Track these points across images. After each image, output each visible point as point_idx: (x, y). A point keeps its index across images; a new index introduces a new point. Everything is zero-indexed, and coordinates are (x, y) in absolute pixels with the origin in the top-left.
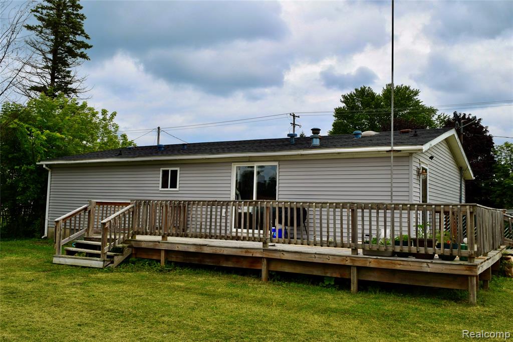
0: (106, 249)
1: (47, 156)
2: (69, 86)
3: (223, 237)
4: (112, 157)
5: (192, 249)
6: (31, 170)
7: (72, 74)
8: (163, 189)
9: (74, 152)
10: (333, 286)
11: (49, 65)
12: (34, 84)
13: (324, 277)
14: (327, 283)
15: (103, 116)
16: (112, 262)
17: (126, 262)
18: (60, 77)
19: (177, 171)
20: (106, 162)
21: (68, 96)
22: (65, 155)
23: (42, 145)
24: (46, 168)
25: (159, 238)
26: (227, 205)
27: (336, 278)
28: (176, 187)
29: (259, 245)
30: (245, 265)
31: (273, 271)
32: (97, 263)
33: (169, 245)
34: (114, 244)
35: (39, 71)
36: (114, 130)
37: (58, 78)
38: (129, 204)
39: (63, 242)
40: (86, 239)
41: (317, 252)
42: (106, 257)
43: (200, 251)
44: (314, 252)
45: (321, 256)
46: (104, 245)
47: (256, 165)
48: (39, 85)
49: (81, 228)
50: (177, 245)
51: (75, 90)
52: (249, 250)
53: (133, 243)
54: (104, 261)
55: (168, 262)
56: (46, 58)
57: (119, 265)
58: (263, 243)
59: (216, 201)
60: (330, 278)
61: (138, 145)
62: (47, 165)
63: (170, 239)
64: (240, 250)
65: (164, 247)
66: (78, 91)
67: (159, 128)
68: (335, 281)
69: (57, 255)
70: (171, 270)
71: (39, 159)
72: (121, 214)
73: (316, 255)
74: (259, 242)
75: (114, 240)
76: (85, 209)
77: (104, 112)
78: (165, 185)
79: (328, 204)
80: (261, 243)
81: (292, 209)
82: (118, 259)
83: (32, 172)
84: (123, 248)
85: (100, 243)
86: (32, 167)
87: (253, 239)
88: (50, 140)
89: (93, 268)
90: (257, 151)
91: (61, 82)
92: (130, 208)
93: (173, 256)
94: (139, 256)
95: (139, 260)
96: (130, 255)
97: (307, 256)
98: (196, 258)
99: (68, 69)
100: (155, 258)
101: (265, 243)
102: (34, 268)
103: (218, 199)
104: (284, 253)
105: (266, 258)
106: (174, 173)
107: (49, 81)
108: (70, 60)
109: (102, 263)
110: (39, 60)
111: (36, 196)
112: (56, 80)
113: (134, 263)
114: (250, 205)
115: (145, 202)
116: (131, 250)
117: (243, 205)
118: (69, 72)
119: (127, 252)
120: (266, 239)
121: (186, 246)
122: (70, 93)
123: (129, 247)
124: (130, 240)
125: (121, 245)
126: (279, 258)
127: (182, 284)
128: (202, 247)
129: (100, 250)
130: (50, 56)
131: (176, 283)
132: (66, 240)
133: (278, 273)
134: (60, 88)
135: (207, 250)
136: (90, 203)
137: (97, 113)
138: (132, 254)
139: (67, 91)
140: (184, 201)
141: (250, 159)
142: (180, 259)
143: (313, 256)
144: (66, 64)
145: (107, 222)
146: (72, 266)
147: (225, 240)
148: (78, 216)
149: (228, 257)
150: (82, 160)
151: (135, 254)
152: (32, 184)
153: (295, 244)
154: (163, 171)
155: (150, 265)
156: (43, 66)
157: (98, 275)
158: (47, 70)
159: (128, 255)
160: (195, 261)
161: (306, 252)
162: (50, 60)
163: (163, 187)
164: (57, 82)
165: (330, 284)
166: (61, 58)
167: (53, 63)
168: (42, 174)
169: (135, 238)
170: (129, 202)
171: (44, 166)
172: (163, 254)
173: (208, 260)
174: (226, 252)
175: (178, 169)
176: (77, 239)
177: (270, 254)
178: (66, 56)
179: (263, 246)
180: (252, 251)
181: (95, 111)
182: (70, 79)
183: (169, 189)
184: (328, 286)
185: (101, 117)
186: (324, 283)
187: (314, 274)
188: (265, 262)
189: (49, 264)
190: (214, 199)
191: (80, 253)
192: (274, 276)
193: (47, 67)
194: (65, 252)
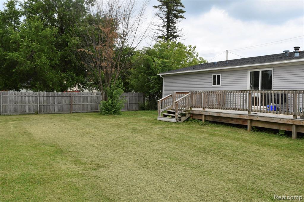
0: (177, 114)
1: (163, 71)
2: (176, 34)
3: (229, 108)
4: (190, 70)
5: (216, 115)
6: (155, 78)
7: (176, 28)
8: (214, 85)
9: (175, 68)
10: (285, 135)
11: (166, 25)
12: (159, 35)
13: (279, 130)
14: (281, 133)
15: (190, 49)
16: (181, 120)
17: (187, 120)
18: (171, 30)
19: (220, 75)
20: (186, 73)
21: (175, 39)
22: (170, 70)
23: (159, 65)
24: (162, 77)
25: (201, 109)
26: (231, 92)
27: (285, 131)
28: (220, 84)
29: (247, 113)
30: (240, 123)
31: (253, 126)
32: (174, 120)
33: (206, 112)
34: (181, 112)
35: (161, 28)
36: (196, 55)
37: (170, 30)
38: (188, 93)
39: (162, 111)
40: (172, 109)
41: (275, 117)
42: (177, 117)
43: (219, 116)
44: (273, 117)
45: (277, 119)
46: (177, 112)
47: (260, 70)
48: (162, 35)
49: (170, 105)
50: (209, 113)
51: (178, 35)
52: (241, 115)
53: (191, 112)
54: (176, 119)
55: (206, 121)
56: (164, 21)
57: (184, 121)
58: (248, 112)
59: (226, 91)
60: (282, 131)
61: (209, 62)
62: (162, 75)
63: (207, 110)
64: (237, 115)
65: (203, 113)
66: (179, 36)
67: (227, 51)
68: (285, 132)
69: (159, 116)
70: (207, 125)
71: (158, 73)
72: (184, 97)
73: (274, 118)
74: (246, 111)
75: (181, 110)
76: (171, 95)
77: (190, 46)
78: (214, 83)
79: (280, 91)
80: (247, 112)
81: (278, 95)
82: (183, 119)
83: (156, 79)
84: (186, 114)
85: (174, 111)
86: (155, 77)
87: (243, 110)
88: (163, 63)
89: (172, 122)
90: (261, 63)
91: (172, 32)
92: (189, 95)
93: (208, 118)
94: (193, 118)
95: (194, 120)
96: (189, 117)
97: (270, 119)
98: (218, 119)
99: (174, 25)
100: (200, 119)
101: (249, 112)
102: (149, 122)
103: (227, 90)
104: (258, 117)
105: (250, 120)
106: (219, 76)
107: (166, 33)
108: (175, 20)
109: (176, 120)
110: (161, 22)
111: (158, 90)
112: (169, 32)
113: (191, 121)
114: (241, 92)
115: (195, 92)
116: (190, 114)
117: (238, 93)
118: (175, 27)
119: (188, 116)
120: (249, 110)
121: (213, 113)
122: (176, 38)
123: (188, 113)
124: (189, 110)
125: (184, 112)
126: (255, 119)
127: (205, 130)
128: (220, 114)
129: (175, 114)
130: (166, 20)
131: (203, 130)
132: (163, 110)
133: (257, 127)
134: (171, 35)
135: (222, 115)
136: (173, 93)
137: (186, 47)
138: (190, 116)
139: (174, 37)
140: (212, 91)
141: (257, 67)
142: (211, 119)
143: (272, 119)
144: (173, 22)
145: (177, 101)
146: (164, 121)
147: (235, 111)
148: (168, 99)
149: (232, 119)
150: (176, 72)
151: (192, 117)
152: (156, 85)
153: (263, 112)
154: (214, 76)
155: (198, 122)
156: (163, 25)
157: (172, 125)
158: (164, 27)
159: (188, 117)
160: (217, 120)
161: (269, 116)
162: (166, 21)
163: (213, 84)
164: (170, 33)
165: (282, 134)
166: (171, 20)
167: (167, 23)
168: (160, 79)
169: (192, 109)
170: (188, 92)
171: (161, 76)
172: (203, 116)
173: (224, 120)
174: (231, 116)
175: (220, 74)
176: (168, 109)
177: (251, 117)
178: (173, 19)
179: (248, 114)
180: (243, 116)
181: (185, 46)
182: (175, 30)
183: (216, 85)
184: (281, 135)
185: (189, 49)
186: (279, 133)
187: (274, 128)
188: (249, 121)
189: (156, 120)
190: (225, 90)
191: (169, 116)
192: (254, 129)
193: (165, 26)
194: (163, 115)
